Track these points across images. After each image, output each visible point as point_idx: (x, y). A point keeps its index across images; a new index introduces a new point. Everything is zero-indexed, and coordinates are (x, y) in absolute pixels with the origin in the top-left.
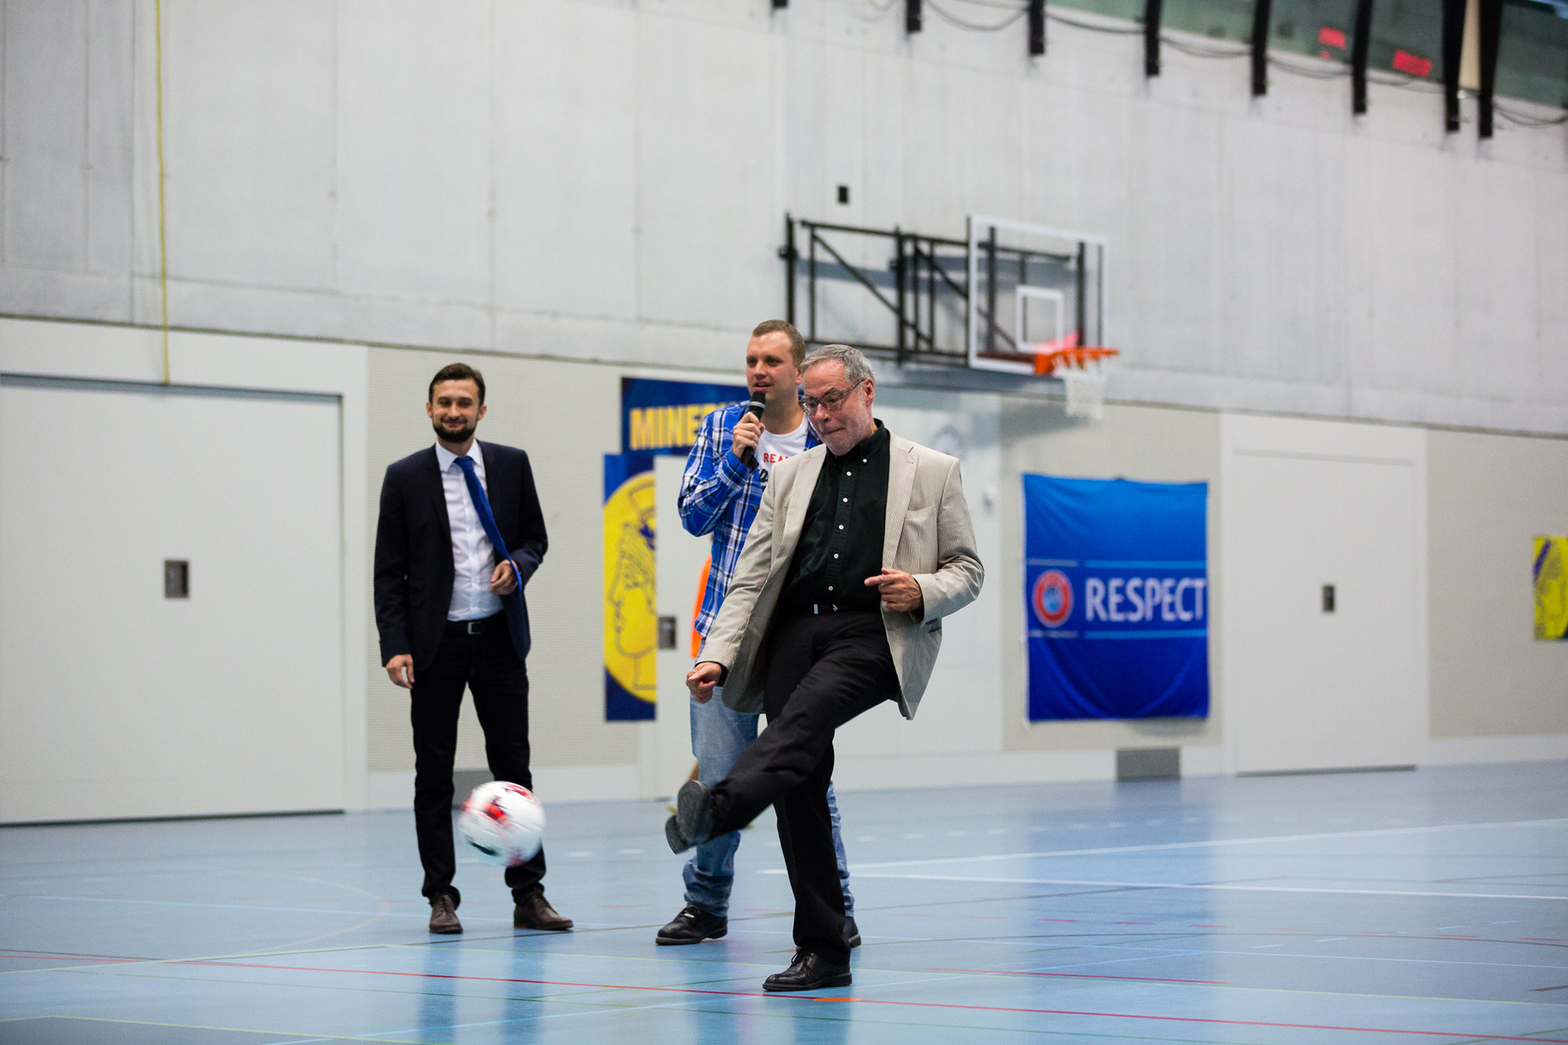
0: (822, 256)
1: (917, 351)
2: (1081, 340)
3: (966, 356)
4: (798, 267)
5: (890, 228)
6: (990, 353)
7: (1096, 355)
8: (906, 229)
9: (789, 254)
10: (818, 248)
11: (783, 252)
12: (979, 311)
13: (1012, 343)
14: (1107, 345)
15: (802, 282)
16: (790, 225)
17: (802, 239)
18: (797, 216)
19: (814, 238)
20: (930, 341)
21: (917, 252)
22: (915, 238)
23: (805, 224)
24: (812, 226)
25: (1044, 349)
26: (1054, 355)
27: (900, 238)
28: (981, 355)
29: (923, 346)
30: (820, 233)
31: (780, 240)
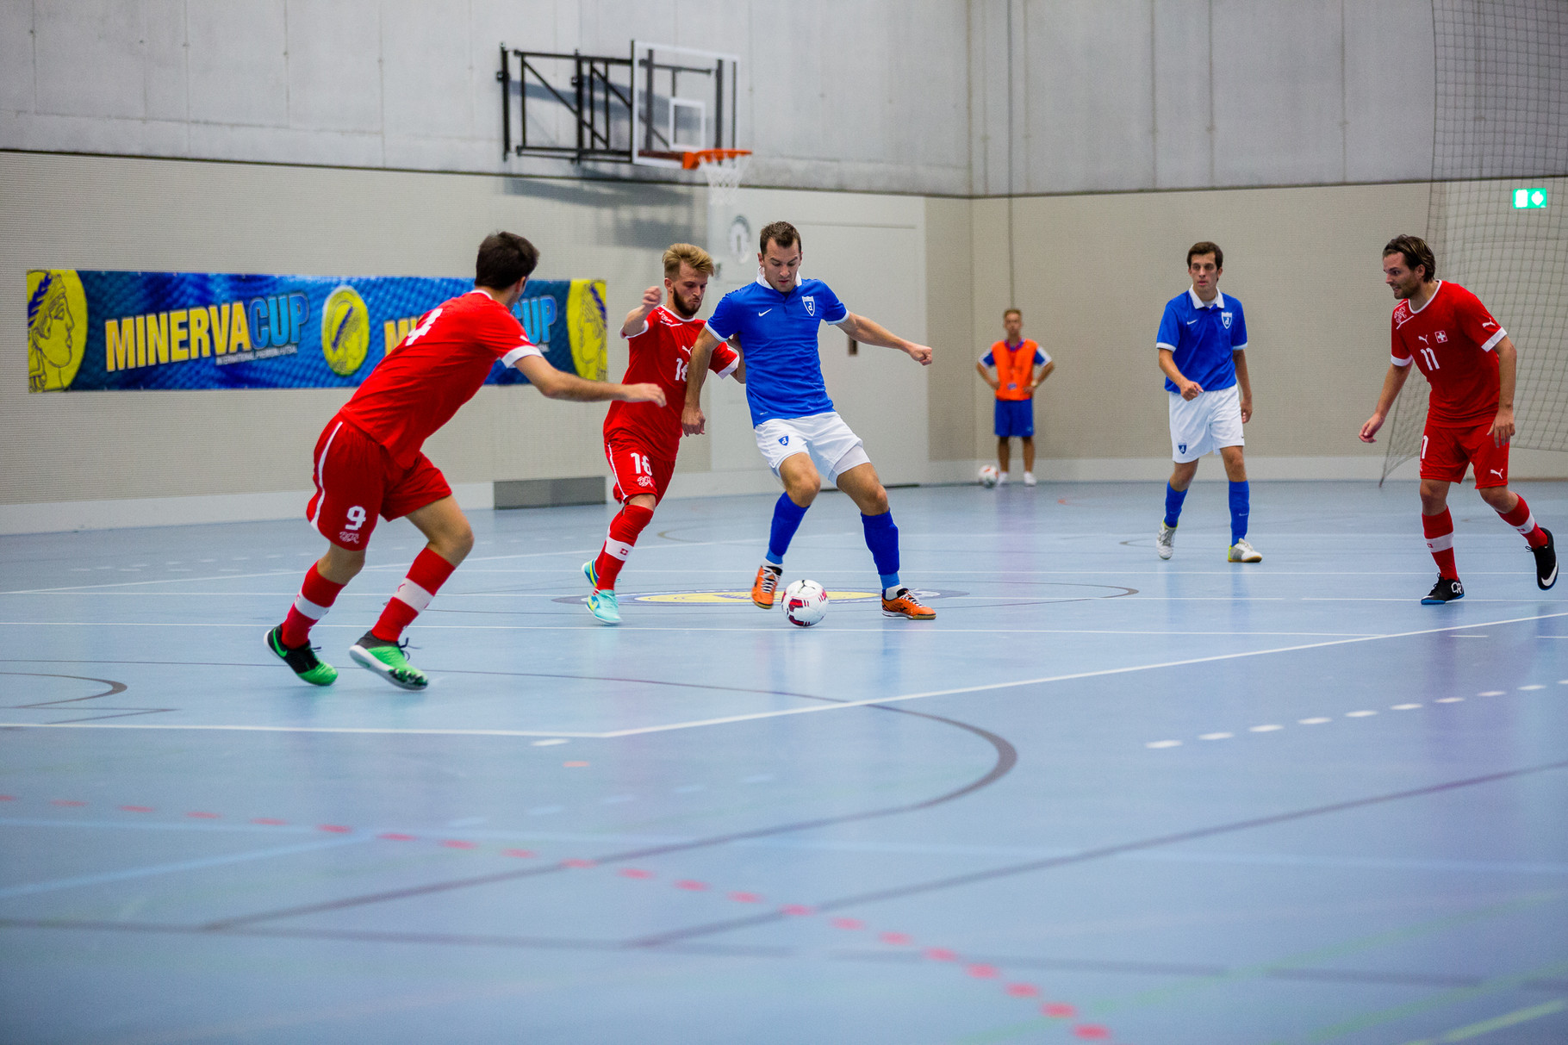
0: (530, 78)
1: (593, 150)
2: (718, 143)
3: (629, 153)
4: (511, 88)
5: (571, 52)
6: (647, 152)
7: (732, 155)
8: (583, 53)
9: (504, 77)
10: (528, 73)
11: (500, 76)
12: (640, 117)
13: (666, 143)
14: (738, 148)
15: (515, 101)
16: (504, 54)
17: (514, 64)
18: (510, 47)
19: (524, 64)
20: (606, 142)
21: (593, 70)
22: (592, 60)
23: (517, 53)
24: (521, 54)
25: (693, 149)
26: (699, 154)
27: (579, 59)
28: (642, 154)
29: (600, 145)
30: (528, 60)
31: (496, 66)
